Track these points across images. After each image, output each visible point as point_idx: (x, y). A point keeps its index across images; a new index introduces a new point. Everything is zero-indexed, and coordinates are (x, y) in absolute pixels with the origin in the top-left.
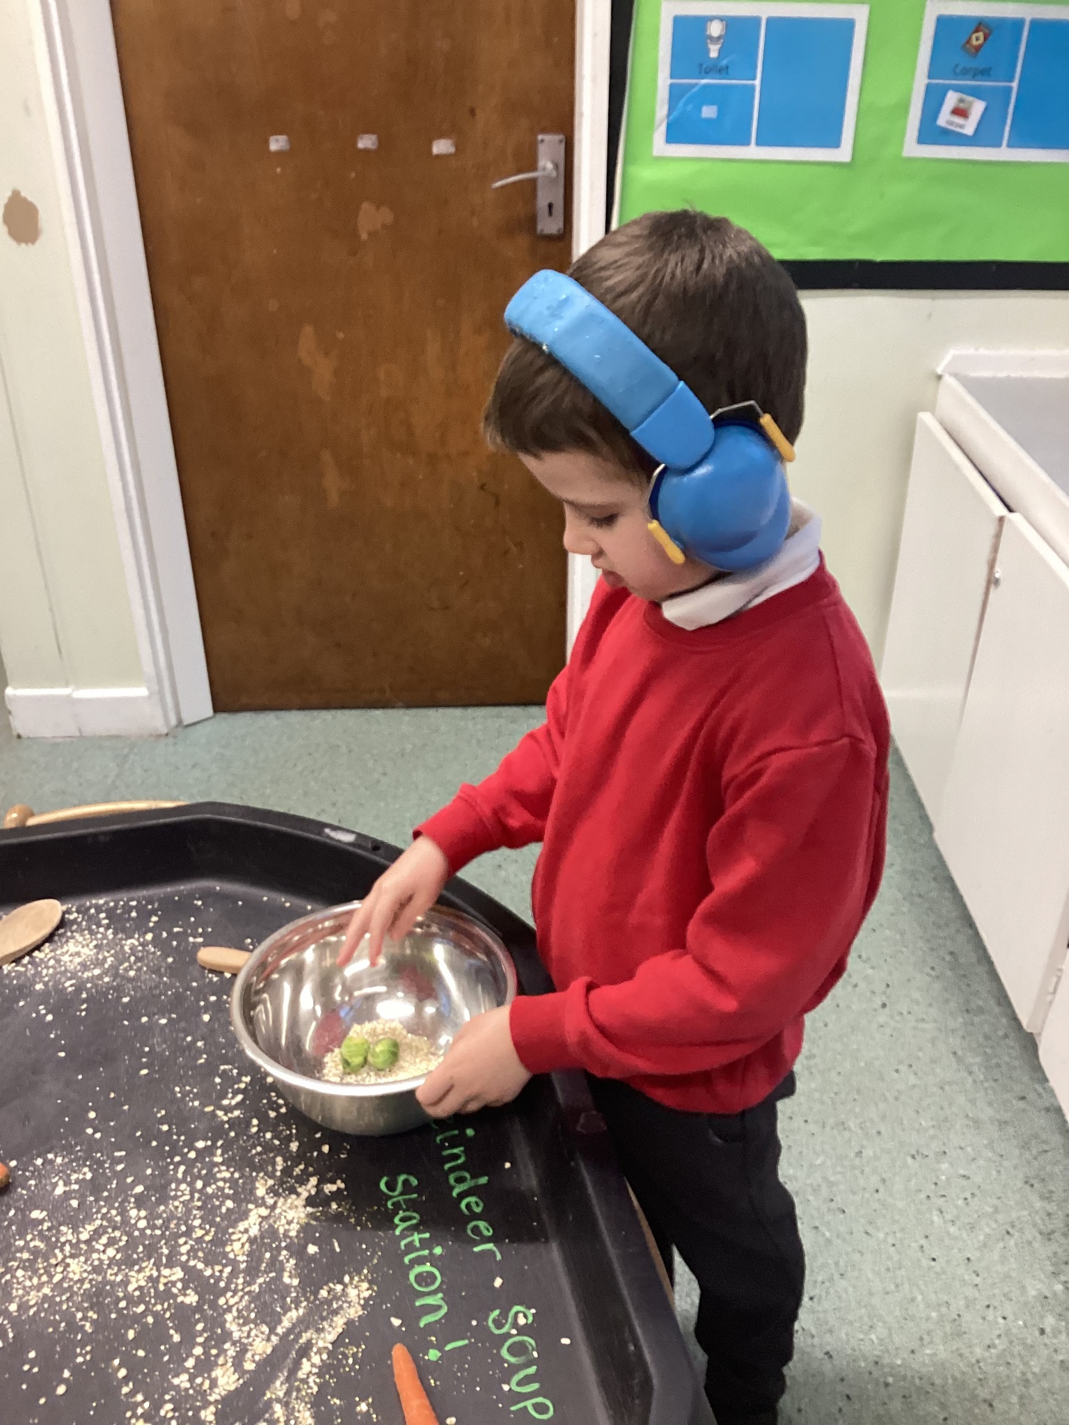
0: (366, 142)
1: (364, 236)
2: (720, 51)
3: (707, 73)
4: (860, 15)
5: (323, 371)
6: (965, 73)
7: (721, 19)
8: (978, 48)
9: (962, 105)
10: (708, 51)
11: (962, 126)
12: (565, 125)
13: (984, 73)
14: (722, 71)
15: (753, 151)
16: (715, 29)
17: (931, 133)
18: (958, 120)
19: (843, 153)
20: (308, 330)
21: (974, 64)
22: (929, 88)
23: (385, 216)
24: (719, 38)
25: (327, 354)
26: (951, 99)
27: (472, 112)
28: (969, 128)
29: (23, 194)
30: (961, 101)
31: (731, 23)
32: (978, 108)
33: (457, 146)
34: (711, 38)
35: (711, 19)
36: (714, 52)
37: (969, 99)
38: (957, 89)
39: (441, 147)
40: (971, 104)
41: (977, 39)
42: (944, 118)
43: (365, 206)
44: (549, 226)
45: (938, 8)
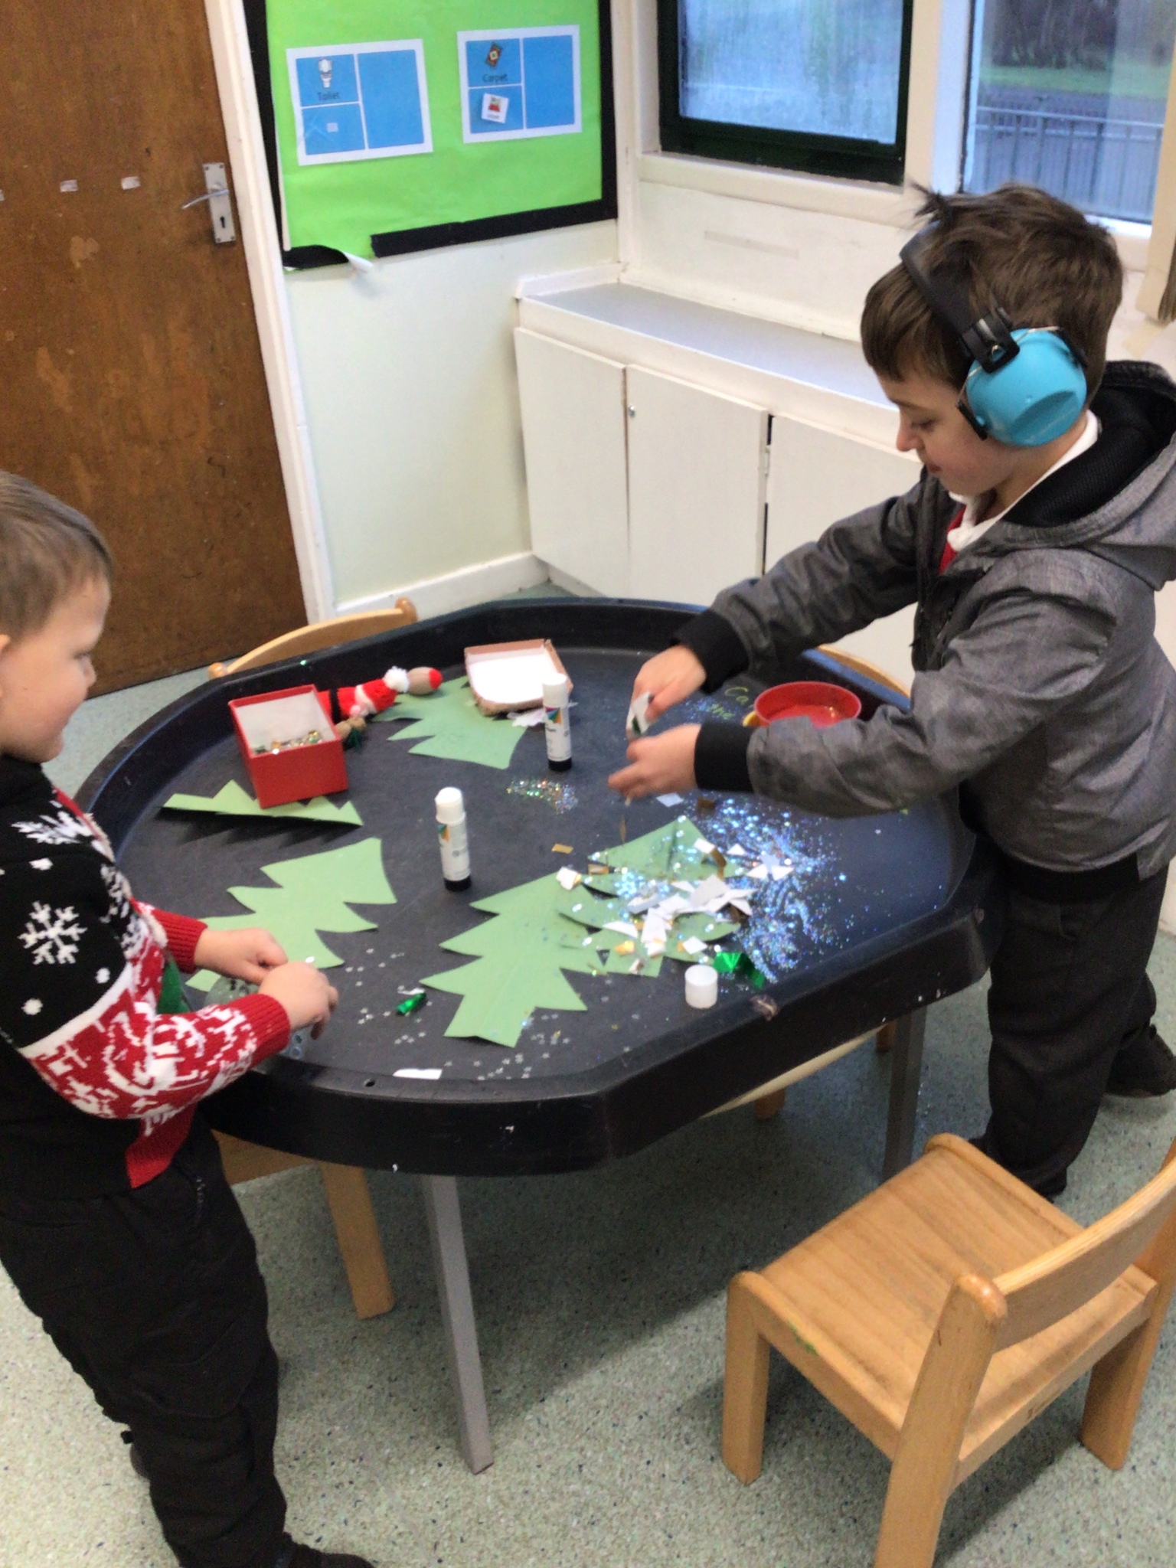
0: (68, 186)
1: (78, 265)
3: (325, 99)
4: (416, 45)
5: (61, 385)
6: (491, 80)
7: (328, 58)
8: (495, 62)
9: (494, 103)
10: (323, 83)
11: (497, 117)
12: (221, 153)
13: (503, 78)
14: (331, 96)
15: (368, 153)
16: (325, 66)
17: (479, 124)
18: (494, 113)
20: (43, 353)
21: (495, 73)
22: (472, 94)
23: (92, 246)
24: (329, 72)
25: (62, 370)
26: (487, 99)
27: (148, 151)
28: (501, 117)
30: (493, 100)
31: (335, 60)
32: (504, 103)
33: (141, 180)
34: (323, 73)
35: (320, 59)
36: (327, 82)
37: (497, 97)
38: (490, 92)
39: (129, 183)
40: (499, 100)
41: (494, 55)
42: (486, 114)
43: (76, 240)
44: (224, 235)
45: (464, 37)
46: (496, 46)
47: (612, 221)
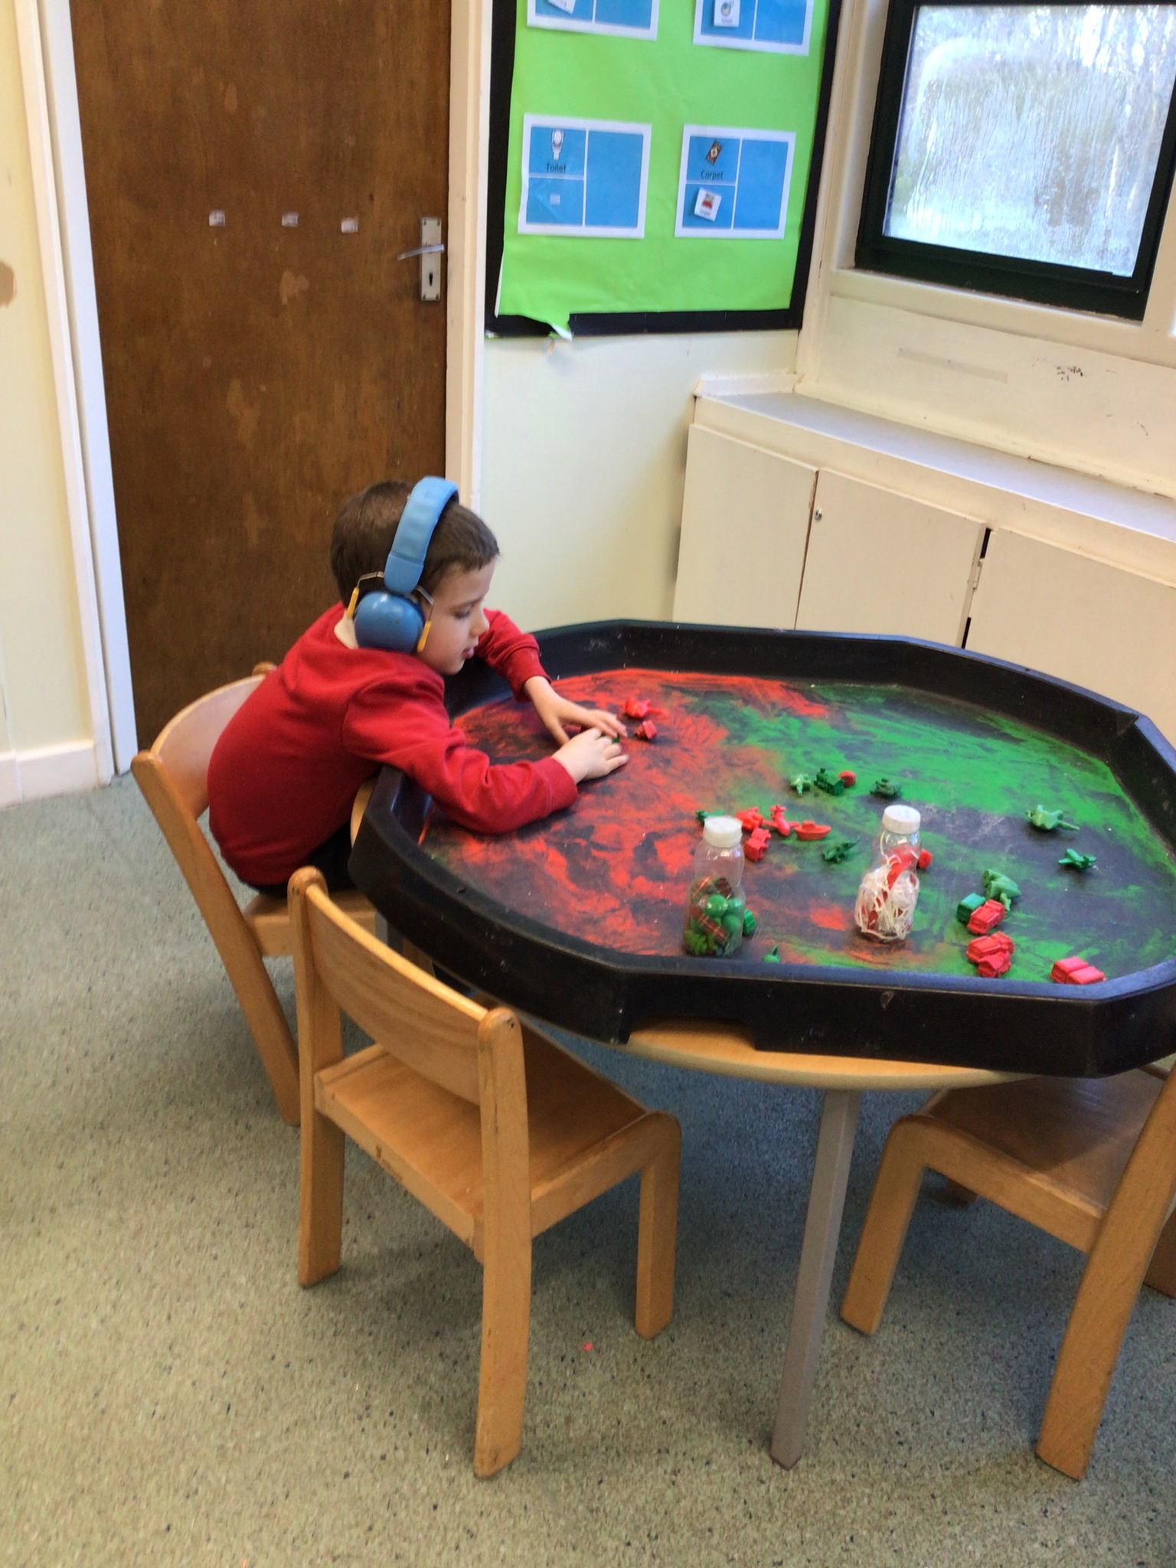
0: (290, 220)
1: (285, 300)
2: (559, 153)
4: (646, 131)
5: (248, 419)
6: (709, 176)
7: (561, 130)
8: (715, 159)
9: (708, 199)
10: (553, 153)
11: (709, 214)
12: (441, 212)
13: (718, 176)
14: (559, 168)
15: (583, 230)
16: (558, 137)
17: (691, 218)
18: (706, 209)
19: (639, 232)
20: (236, 384)
21: (712, 170)
22: (689, 187)
23: (303, 283)
25: (251, 405)
26: (702, 196)
27: (371, 197)
28: (713, 214)
30: (707, 196)
31: (567, 133)
32: (717, 201)
33: (360, 225)
34: (555, 144)
35: (554, 129)
36: (556, 154)
37: (711, 194)
38: (705, 187)
39: (348, 226)
40: (713, 198)
41: (714, 152)
42: (699, 209)
43: (287, 275)
44: (430, 292)
45: (691, 130)
46: (717, 143)
47: (794, 332)
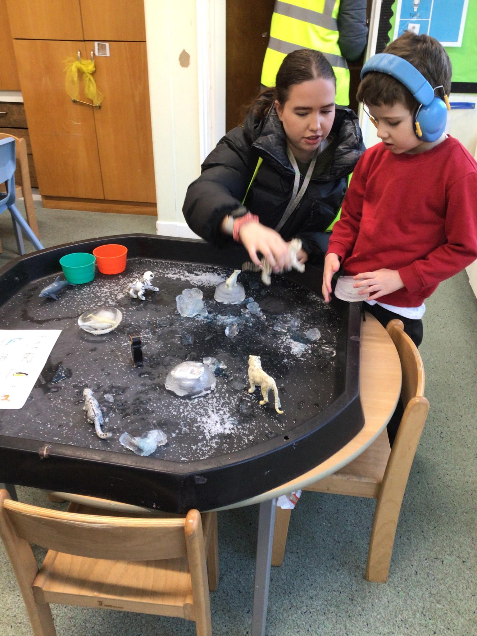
2: (418, 9)
3: (412, 16)
10: (414, 9)
16: (416, 2)
19: (458, 44)
24: (417, 5)
29: (186, 51)
34: (415, 5)
36: (416, 9)
